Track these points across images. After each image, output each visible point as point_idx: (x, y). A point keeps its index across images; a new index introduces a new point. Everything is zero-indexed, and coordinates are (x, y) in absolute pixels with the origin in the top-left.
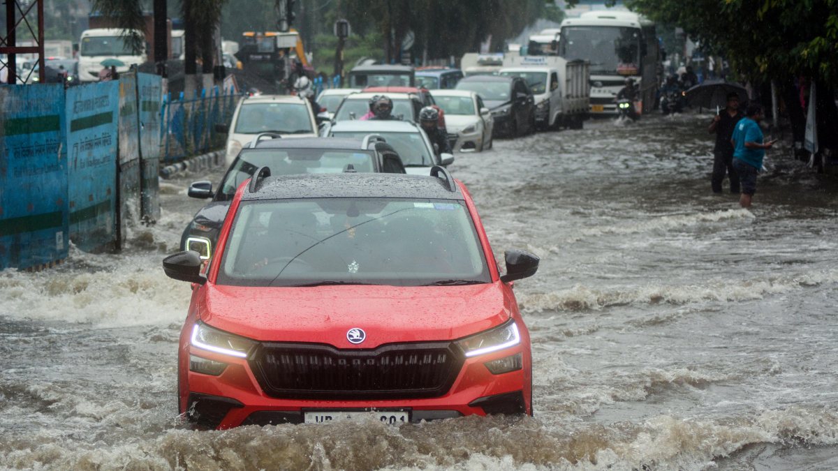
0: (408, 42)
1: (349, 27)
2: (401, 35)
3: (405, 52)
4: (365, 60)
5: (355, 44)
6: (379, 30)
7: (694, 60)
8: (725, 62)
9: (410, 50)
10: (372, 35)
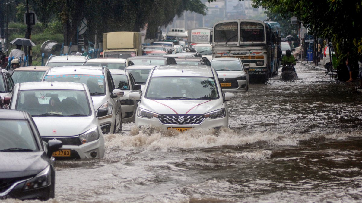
0: (83, 28)
1: (36, 16)
2: (77, 23)
3: (80, 36)
4: (48, 42)
5: (41, 30)
6: (60, 19)
7: (306, 41)
8: (330, 43)
9: (84, 35)
10: (54, 23)
